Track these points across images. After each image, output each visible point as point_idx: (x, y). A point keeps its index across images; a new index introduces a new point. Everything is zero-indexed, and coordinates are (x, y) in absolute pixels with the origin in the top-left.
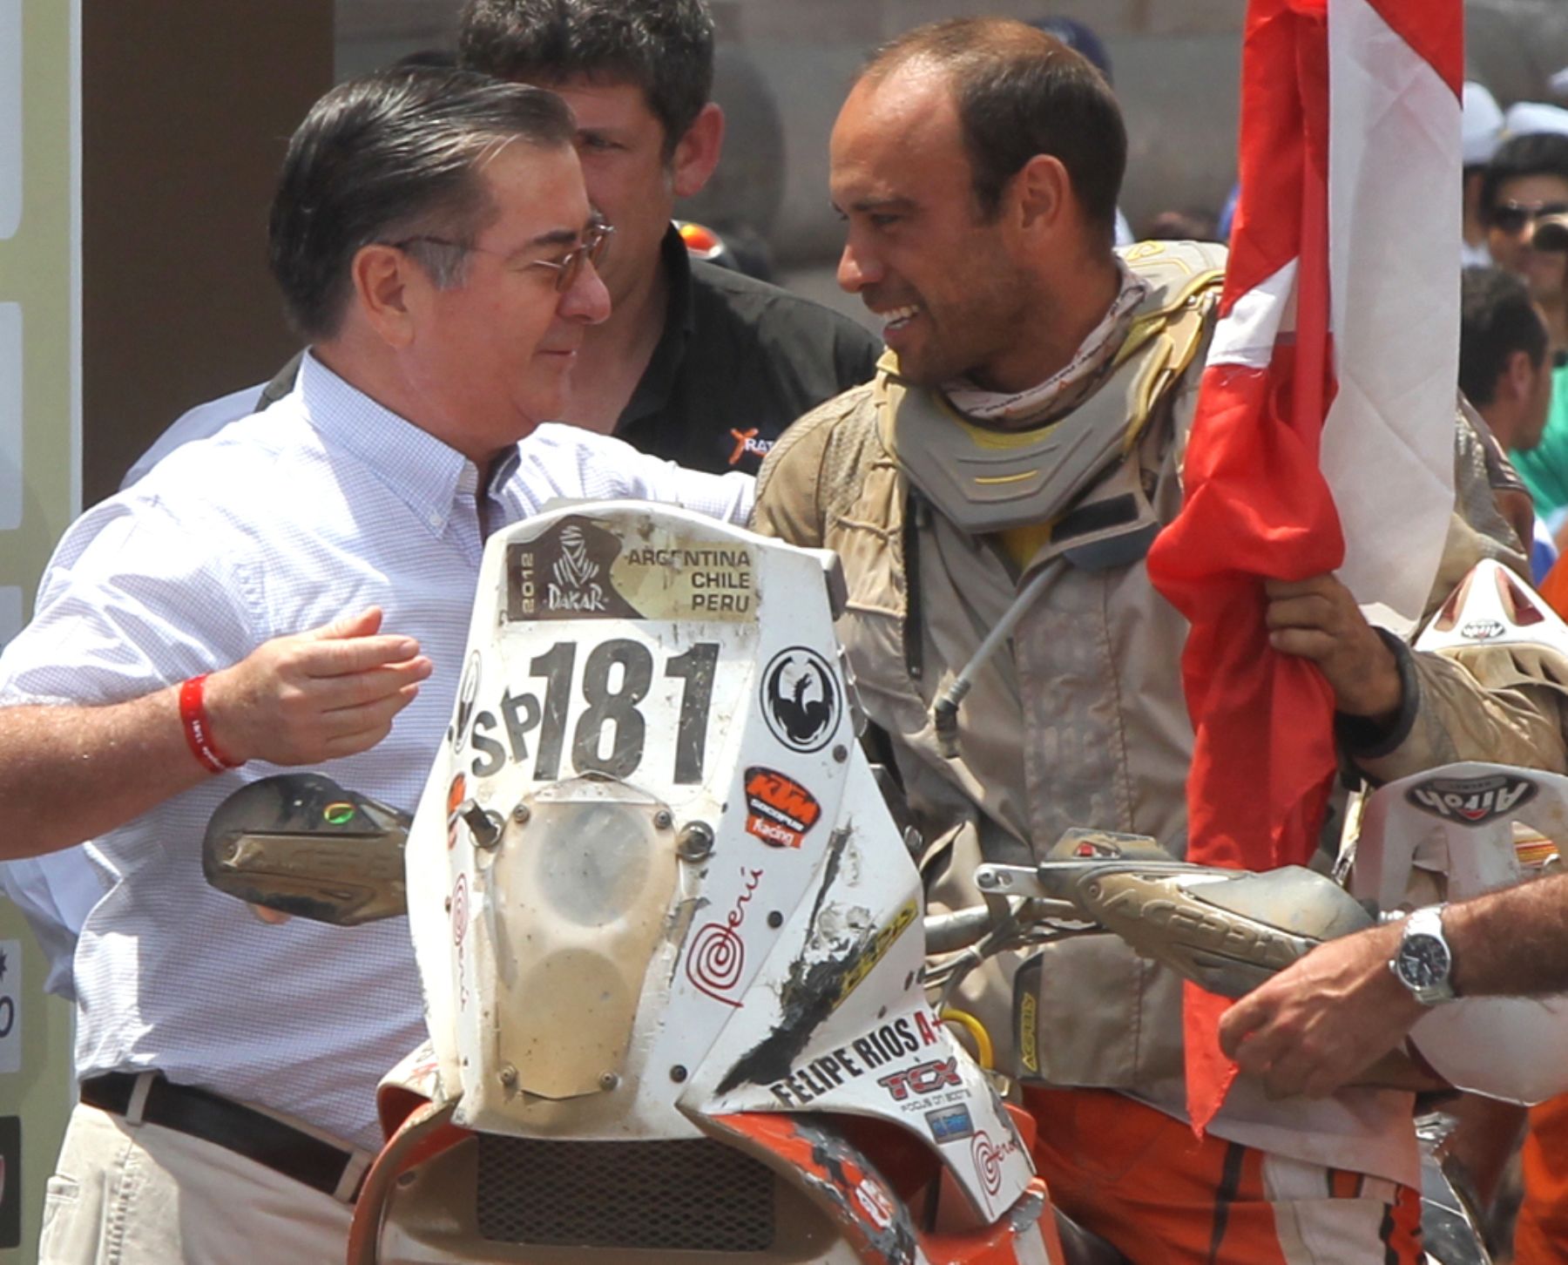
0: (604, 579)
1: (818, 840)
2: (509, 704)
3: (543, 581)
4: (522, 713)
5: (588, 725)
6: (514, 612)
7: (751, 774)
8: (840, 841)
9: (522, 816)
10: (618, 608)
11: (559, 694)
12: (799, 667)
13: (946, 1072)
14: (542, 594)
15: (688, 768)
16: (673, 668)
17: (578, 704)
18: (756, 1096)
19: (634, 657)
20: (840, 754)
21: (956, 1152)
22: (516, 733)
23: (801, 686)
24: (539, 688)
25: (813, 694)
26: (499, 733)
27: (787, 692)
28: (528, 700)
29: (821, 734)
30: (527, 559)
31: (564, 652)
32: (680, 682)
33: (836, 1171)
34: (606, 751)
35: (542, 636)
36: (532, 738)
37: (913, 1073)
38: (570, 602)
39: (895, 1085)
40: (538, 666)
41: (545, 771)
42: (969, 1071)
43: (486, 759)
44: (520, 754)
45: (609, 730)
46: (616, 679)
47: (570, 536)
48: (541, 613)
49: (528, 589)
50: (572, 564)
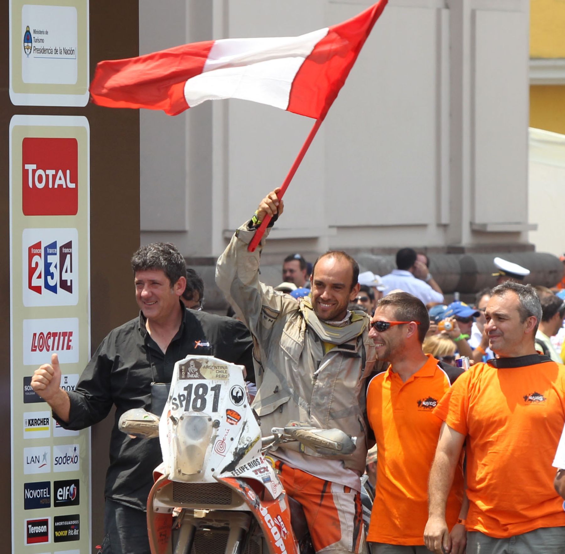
0: (198, 371)
1: (241, 423)
2: (179, 396)
3: (186, 371)
4: (182, 398)
5: (195, 401)
6: (181, 378)
7: (227, 410)
8: (245, 423)
9: (182, 418)
10: (201, 377)
11: (189, 394)
12: (237, 389)
13: (266, 469)
14: (186, 374)
15: (215, 409)
16: (212, 389)
17: (193, 396)
18: (228, 474)
19: (205, 387)
20: (245, 406)
21: (268, 485)
22: (181, 402)
23: (237, 393)
24: (185, 393)
25: (240, 394)
26: (178, 402)
27: (235, 394)
28: (183, 395)
29: (241, 402)
30: (183, 367)
31: (190, 386)
32: (213, 392)
33: (244, 489)
34: (199, 405)
35: (186, 383)
36: (184, 403)
37: (259, 470)
38: (192, 376)
39: (256, 472)
40: (185, 389)
41: (187, 409)
42: (270, 469)
43: (175, 407)
44: (182, 406)
45: (199, 401)
46: (201, 391)
47: (192, 363)
48: (186, 378)
49: (183, 373)
50: (192, 368)
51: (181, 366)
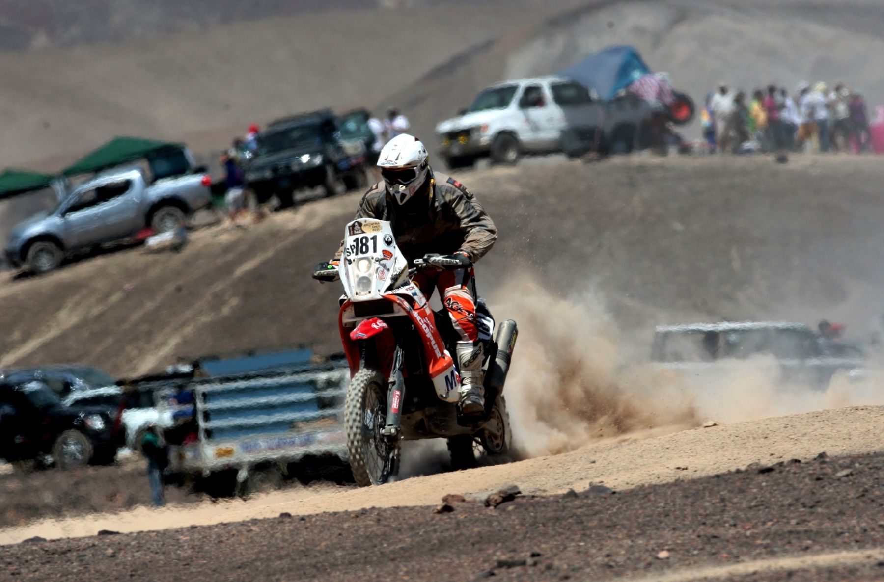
0: (361, 229)
1: (393, 258)
2: (351, 247)
3: (353, 230)
4: (353, 247)
5: (362, 248)
6: (350, 235)
7: (383, 251)
8: (396, 259)
9: (354, 260)
10: (363, 232)
11: (357, 244)
12: (388, 237)
13: (413, 288)
14: (353, 232)
15: (375, 251)
16: (372, 239)
17: (360, 245)
18: (390, 292)
19: (366, 238)
20: (395, 247)
21: (415, 298)
22: (352, 250)
23: (388, 239)
24: (355, 244)
25: (390, 240)
26: (350, 250)
27: (386, 240)
28: (353, 246)
29: (392, 245)
30: (351, 228)
31: (357, 239)
32: (372, 241)
33: (401, 301)
34: (364, 250)
35: (354, 237)
36: (354, 250)
37: (409, 288)
38: (357, 232)
39: (407, 290)
40: (354, 241)
41: (357, 254)
42: (416, 287)
43: (349, 254)
44: (353, 252)
45: (364, 247)
46: (364, 241)
47: (356, 224)
48: (354, 234)
49: (352, 232)
50: (357, 227)
51: (349, 227)
